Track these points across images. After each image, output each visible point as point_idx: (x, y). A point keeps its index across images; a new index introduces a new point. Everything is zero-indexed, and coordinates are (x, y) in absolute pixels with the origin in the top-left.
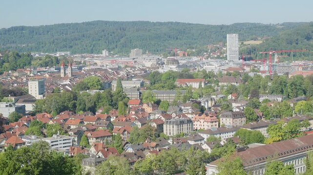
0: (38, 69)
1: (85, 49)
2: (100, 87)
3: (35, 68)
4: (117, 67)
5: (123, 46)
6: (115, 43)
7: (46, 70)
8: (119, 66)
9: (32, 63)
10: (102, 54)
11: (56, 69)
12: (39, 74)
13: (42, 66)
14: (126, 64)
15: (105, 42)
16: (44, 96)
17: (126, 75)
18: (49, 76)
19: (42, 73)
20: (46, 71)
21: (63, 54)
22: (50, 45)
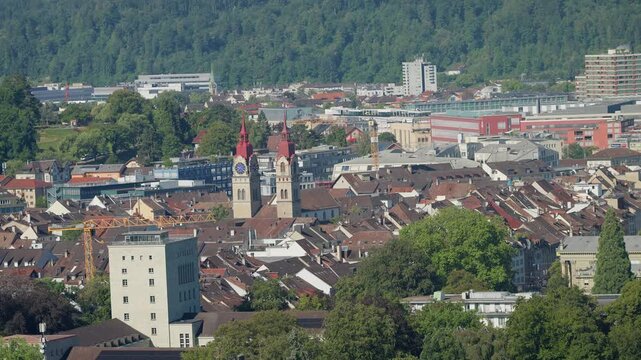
0: (78, 172)
1: (294, 56)
2: (499, 273)
3: (62, 172)
4: (536, 156)
5: (518, 36)
6: (469, 14)
7: (131, 179)
8: (543, 151)
9: (44, 139)
10: (398, 81)
11: (182, 176)
12: (96, 202)
13: (96, 157)
14: (573, 138)
15: (414, 15)
16: (198, 332)
17: (614, 203)
18: (157, 213)
19: (113, 195)
20: (130, 185)
21: (177, 88)
22: (94, 39)
